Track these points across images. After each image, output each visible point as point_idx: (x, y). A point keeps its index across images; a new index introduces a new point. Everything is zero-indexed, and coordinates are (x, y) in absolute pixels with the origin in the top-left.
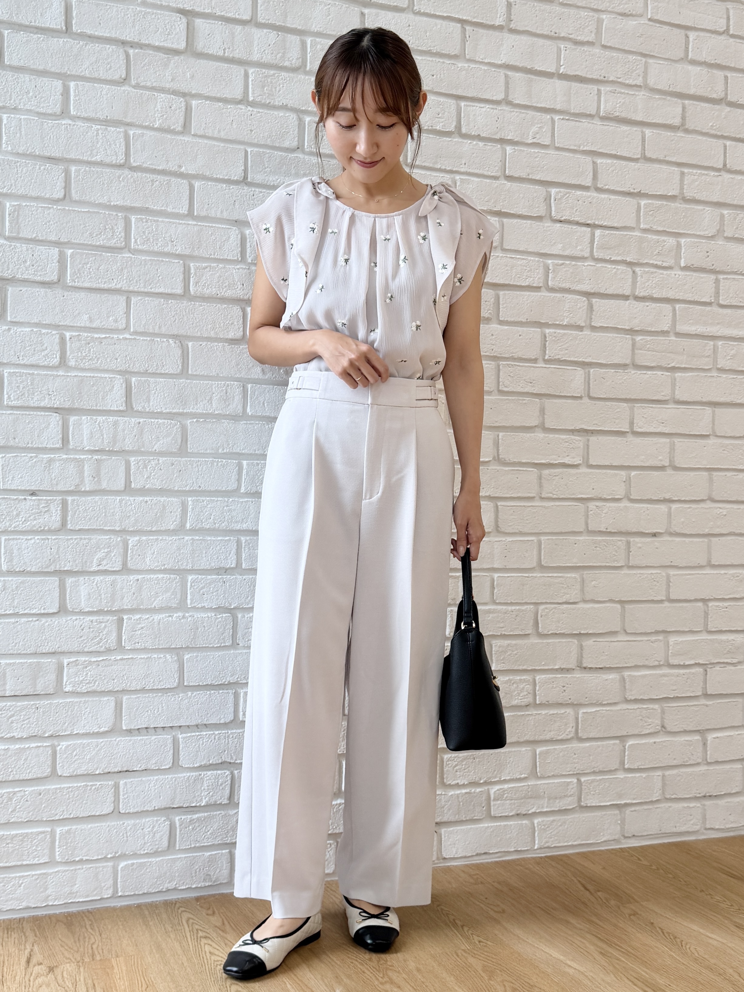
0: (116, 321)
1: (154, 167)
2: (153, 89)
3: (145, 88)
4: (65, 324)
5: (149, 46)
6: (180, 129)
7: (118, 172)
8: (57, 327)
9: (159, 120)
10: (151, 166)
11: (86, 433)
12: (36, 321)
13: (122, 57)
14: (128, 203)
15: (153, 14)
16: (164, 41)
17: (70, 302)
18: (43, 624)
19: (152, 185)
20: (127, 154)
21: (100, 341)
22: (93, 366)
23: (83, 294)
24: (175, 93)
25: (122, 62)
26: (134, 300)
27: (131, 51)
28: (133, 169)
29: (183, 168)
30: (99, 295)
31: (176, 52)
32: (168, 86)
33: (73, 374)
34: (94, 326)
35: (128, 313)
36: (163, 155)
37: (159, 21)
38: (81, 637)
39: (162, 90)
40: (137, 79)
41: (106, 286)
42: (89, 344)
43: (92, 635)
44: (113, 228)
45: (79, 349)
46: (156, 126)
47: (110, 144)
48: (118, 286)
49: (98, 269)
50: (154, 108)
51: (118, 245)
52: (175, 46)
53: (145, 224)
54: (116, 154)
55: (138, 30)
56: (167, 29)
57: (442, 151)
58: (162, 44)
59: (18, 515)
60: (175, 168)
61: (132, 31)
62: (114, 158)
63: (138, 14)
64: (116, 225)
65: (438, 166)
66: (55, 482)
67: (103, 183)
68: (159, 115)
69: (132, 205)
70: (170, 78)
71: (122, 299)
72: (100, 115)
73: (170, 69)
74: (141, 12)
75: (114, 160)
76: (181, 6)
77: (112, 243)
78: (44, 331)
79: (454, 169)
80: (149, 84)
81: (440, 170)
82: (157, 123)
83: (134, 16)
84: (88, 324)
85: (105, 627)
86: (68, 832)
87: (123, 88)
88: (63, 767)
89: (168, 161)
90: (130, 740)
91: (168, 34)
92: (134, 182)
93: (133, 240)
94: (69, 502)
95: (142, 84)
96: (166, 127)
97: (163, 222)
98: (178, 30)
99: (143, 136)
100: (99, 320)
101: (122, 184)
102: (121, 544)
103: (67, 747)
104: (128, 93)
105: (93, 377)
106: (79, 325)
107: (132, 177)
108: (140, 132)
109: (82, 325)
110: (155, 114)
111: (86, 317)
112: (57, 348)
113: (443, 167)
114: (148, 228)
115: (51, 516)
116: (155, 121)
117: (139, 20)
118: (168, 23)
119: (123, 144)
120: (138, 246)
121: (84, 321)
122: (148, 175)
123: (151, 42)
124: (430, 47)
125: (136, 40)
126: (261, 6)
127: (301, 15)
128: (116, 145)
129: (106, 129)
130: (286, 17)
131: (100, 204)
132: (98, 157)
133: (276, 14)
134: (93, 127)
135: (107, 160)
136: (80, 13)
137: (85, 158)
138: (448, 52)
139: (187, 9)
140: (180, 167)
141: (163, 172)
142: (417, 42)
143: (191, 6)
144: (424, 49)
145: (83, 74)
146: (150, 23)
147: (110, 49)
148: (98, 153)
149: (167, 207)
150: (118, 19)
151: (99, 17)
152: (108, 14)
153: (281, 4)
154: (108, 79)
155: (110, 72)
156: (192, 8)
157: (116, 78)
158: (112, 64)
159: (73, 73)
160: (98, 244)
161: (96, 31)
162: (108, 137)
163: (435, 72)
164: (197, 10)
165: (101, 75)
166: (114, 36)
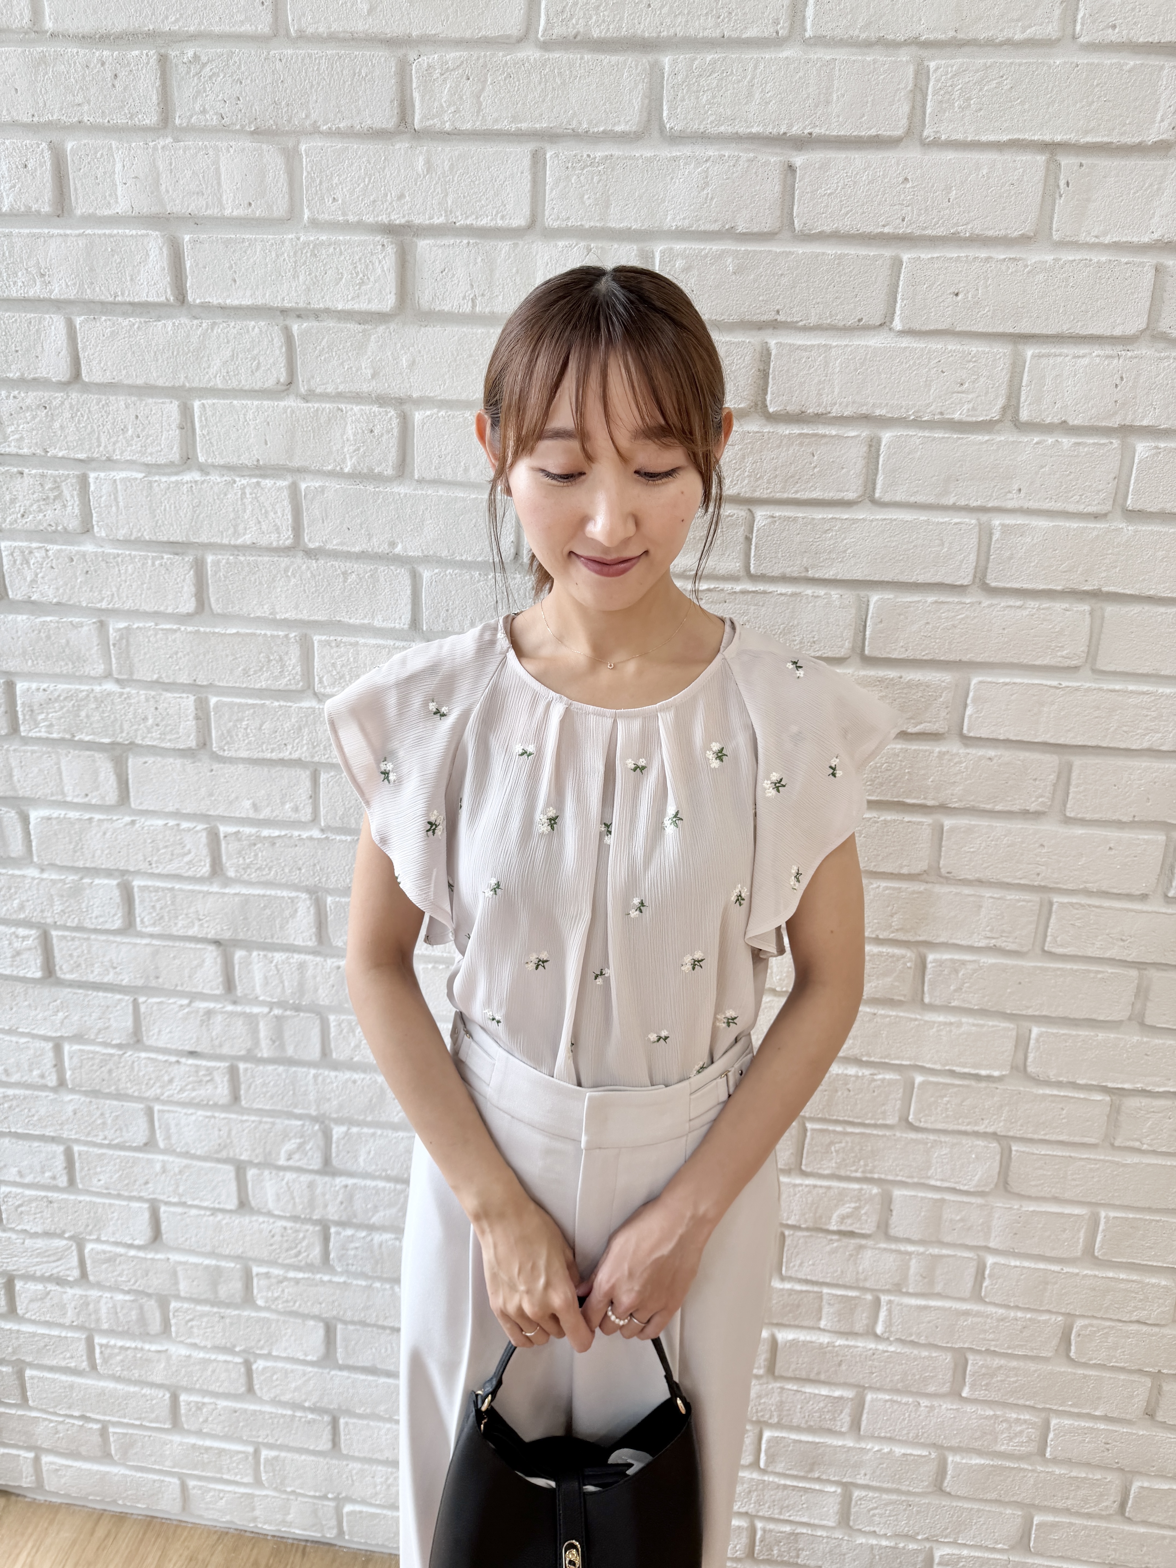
0: (296, 809)
1: (345, 548)
2: (340, 396)
3: (325, 397)
4: (217, 813)
5: (328, 312)
6: (389, 472)
7: (284, 561)
8: (204, 817)
9: (351, 457)
10: (340, 548)
11: (258, 977)
12: (170, 809)
13: (278, 340)
14: (305, 616)
15: (330, 245)
16: (353, 299)
17: (222, 780)
18: (219, 1222)
19: (345, 581)
20: (297, 528)
21: (272, 841)
22: (263, 879)
23: (241, 768)
24: (382, 400)
25: (277, 352)
26: (323, 777)
27: (295, 328)
28: (310, 554)
29: (400, 547)
30: (266, 769)
31: (381, 317)
32: (365, 388)
33: (233, 891)
34: (261, 817)
35: (314, 796)
36: (361, 524)
37: (342, 258)
38: (271, 1245)
39: (358, 398)
40: (309, 381)
41: (274, 756)
42: (255, 845)
43: (285, 1245)
44: (281, 659)
45: (239, 852)
46: (346, 470)
47: (266, 512)
48: (295, 756)
49: (260, 729)
50: (342, 435)
51: (293, 687)
52: (374, 307)
53: (335, 649)
54: (277, 529)
55: (304, 283)
56: (357, 274)
57: (961, 466)
58: (349, 306)
59: (171, 1081)
60: (384, 548)
61: (294, 285)
62: (274, 536)
63: (301, 249)
64: (287, 653)
65: (950, 500)
66: (217, 1043)
67: (260, 583)
68: (352, 448)
69: (312, 618)
70: (369, 372)
71: (304, 776)
72: (246, 459)
73: (369, 353)
74: (306, 244)
75: (273, 539)
76: (384, 219)
77: (282, 684)
78: (185, 825)
79: (990, 505)
80: (330, 389)
81: (955, 508)
82: (349, 464)
83: (295, 253)
84: (252, 814)
85: (304, 1238)
86: (276, 1458)
87: (282, 404)
88: (261, 1389)
89: (370, 536)
90: (348, 1378)
91: (362, 283)
92: (313, 576)
93: (317, 679)
94: (241, 1071)
95: (318, 391)
96: (365, 471)
97: (365, 645)
98: (379, 271)
99: (323, 492)
100: (269, 808)
101: (293, 581)
102: (320, 1134)
103: (265, 1369)
104: (293, 412)
105: (264, 896)
106: (237, 815)
107: (308, 568)
108: (317, 485)
109: (243, 815)
110: (343, 447)
111: (247, 804)
112: (205, 852)
113: (963, 503)
114: (340, 657)
115: (216, 1088)
116: (344, 460)
117: (305, 263)
118: (360, 259)
119: (288, 510)
120: (325, 688)
121: (245, 808)
122: (336, 564)
123: (329, 304)
124: (957, 225)
125: (301, 305)
126: (552, 190)
127: (641, 197)
128: (276, 513)
129: (258, 483)
130: (607, 207)
131: (258, 619)
132: (247, 536)
133: (584, 203)
134: (235, 482)
135: (264, 541)
136: (197, 265)
137: (225, 541)
138: (1003, 233)
139: (397, 222)
140: (393, 544)
141: (362, 556)
142: (922, 218)
143: (404, 216)
144: (940, 231)
145: (212, 384)
146: (325, 265)
147: (257, 329)
148: (245, 529)
149: (373, 618)
150: (266, 265)
151: (231, 267)
152: (248, 259)
153: (596, 179)
154: (257, 388)
155: (257, 374)
156: (406, 218)
157: (270, 383)
158: (261, 359)
159: (195, 384)
160: (258, 686)
161: (228, 296)
162: (262, 499)
163: (962, 285)
164: (417, 222)
165: (243, 382)
166: (260, 301)
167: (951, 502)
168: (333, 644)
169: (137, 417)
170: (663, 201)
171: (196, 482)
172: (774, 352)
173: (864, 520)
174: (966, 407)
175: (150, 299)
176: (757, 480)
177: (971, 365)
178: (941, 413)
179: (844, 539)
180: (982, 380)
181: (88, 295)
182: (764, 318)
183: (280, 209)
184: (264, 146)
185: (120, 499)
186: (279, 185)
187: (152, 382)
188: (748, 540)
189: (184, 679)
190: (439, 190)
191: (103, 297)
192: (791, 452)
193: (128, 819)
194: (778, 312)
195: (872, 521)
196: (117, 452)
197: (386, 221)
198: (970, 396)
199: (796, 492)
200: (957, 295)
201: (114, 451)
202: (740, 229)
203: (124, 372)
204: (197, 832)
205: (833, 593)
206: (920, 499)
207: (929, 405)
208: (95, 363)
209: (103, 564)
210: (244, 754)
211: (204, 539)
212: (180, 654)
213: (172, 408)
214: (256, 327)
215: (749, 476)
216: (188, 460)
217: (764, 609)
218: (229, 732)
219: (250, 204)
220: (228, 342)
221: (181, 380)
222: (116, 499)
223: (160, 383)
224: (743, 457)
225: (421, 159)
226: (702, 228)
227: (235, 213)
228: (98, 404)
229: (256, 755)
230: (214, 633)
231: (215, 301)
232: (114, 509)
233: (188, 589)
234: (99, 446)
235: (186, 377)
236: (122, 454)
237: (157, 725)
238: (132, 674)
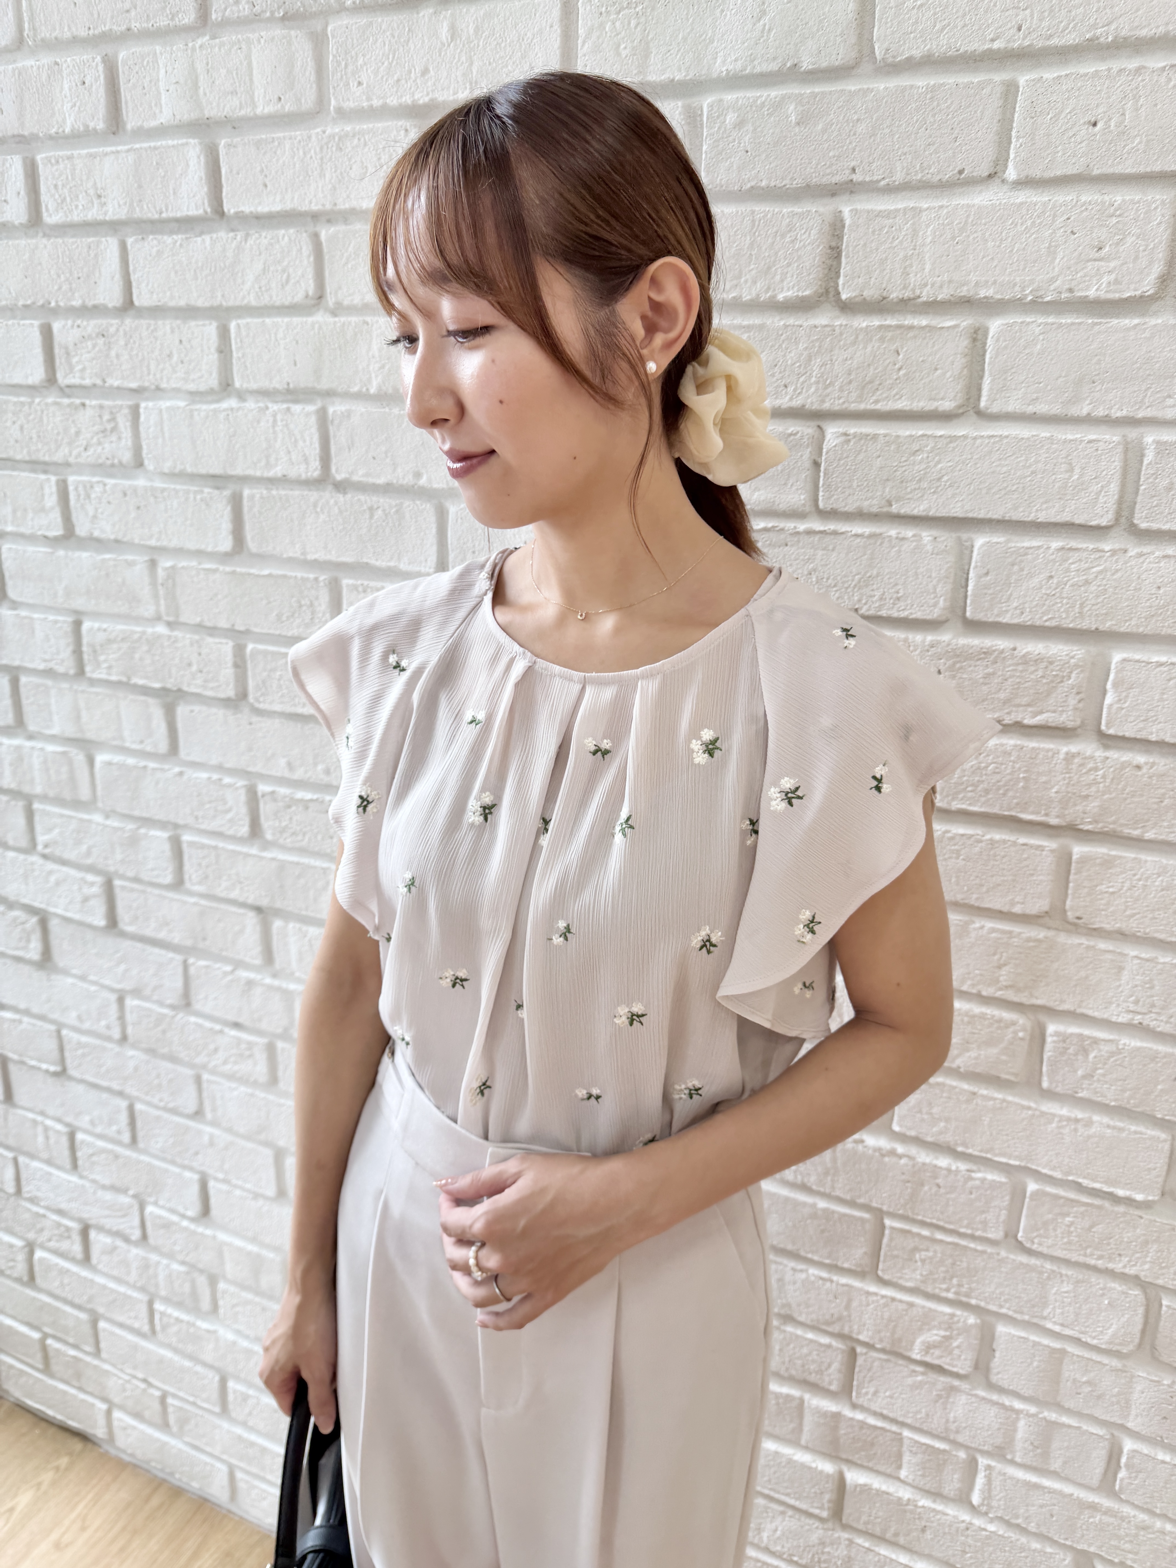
1: (371, 480)
2: (366, 308)
3: (351, 309)
4: (255, 770)
7: (313, 495)
8: (244, 773)
9: (377, 376)
10: (366, 480)
11: (294, 951)
12: (214, 762)
13: (307, 249)
14: (333, 557)
15: (354, 136)
17: (260, 734)
18: (260, 1208)
19: (371, 518)
20: (325, 458)
21: (306, 804)
22: (298, 845)
23: (277, 722)
25: (305, 262)
27: (323, 234)
28: (338, 486)
29: (423, 477)
30: (299, 725)
33: (271, 856)
34: (296, 777)
36: (386, 453)
37: (366, 150)
40: (337, 293)
42: (290, 807)
44: (312, 605)
45: (276, 814)
46: (372, 391)
47: (296, 441)
50: (367, 352)
54: (306, 459)
55: (330, 182)
56: (381, 166)
57: (1099, 362)
59: (216, 1051)
60: (409, 480)
61: (320, 185)
62: (303, 467)
63: (327, 144)
64: (317, 598)
65: (1084, 410)
66: (256, 1016)
67: (292, 520)
68: (377, 366)
69: (340, 560)
72: (277, 384)
74: (332, 137)
75: (302, 471)
76: (407, 99)
78: (227, 780)
79: (1140, 415)
80: (356, 300)
81: (1089, 420)
82: (374, 385)
83: (321, 148)
84: (287, 774)
87: (310, 320)
89: (394, 466)
92: (341, 512)
94: (279, 1050)
95: (344, 304)
96: (386, 392)
99: (349, 416)
100: (303, 769)
101: (322, 517)
104: (320, 328)
105: (298, 864)
106: (274, 773)
107: (336, 503)
108: (344, 409)
109: (279, 774)
110: (368, 365)
111: (283, 762)
112: (243, 810)
113: (1101, 412)
115: (256, 1064)
116: (369, 380)
117: (331, 159)
118: (384, 149)
119: (316, 437)
121: (279, 768)
122: (363, 498)
123: (354, 204)
124: (1095, 26)
125: (328, 207)
126: (584, 42)
127: (685, 39)
128: (305, 441)
129: (288, 409)
130: (647, 56)
131: (291, 560)
132: (279, 468)
133: (619, 54)
134: (267, 408)
135: (293, 473)
136: (231, 171)
137: (258, 474)
138: (1162, 30)
139: (421, 102)
140: (418, 475)
141: (388, 489)
142: (1045, 24)
143: (428, 94)
144: (1071, 39)
145: (245, 302)
146: (350, 160)
147: (286, 238)
148: (277, 459)
149: (399, 559)
150: (294, 165)
151: (262, 171)
152: (278, 160)
153: (633, 23)
154: (287, 303)
155: (288, 288)
156: (430, 96)
157: (299, 297)
158: (291, 270)
159: (231, 303)
160: (290, 634)
161: (260, 203)
162: (292, 426)
163: (1101, 110)
164: (441, 99)
165: (274, 298)
166: (288, 206)
167: (1085, 412)
168: (360, 589)
169: (181, 341)
170: (712, 41)
171: (232, 409)
172: (848, 222)
173: (965, 437)
174: (1105, 279)
175: (190, 213)
176: (826, 388)
177: (1114, 220)
178: (1071, 290)
179: (939, 462)
180: (1130, 240)
181: (138, 214)
182: (836, 179)
183: (308, 101)
184: (293, 33)
185: (166, 429)
186: (307, 74)
187: (193, 303)
188: (817, 464)
189: (223, 624)
190: (463, 58)
191: (150, 215)
192: (869, 349)
193: (177, 770)
194: (854, 170)
195: (975, 438)
196: (165, 380)
197: (409, 102)
198: (1112, 265)
199: (876, 402)
200: (1095, 124)
201: (162, 379)
202: (806, 65)
203: (168, 294)
204: (237, 789)
205: (924, 534)
206: (1042, 408)
207: (1053, 280)
208: (144, 285)
209: (152, 500)
210: (277, 708)
211: (238, 471)
212: (220, 597)
213: (211, 329)
214: (285, 235)
215: (817, 382)
216: (226, 387)
217: (835, 554)
218: (264, 682)
219: (280, 99)
220: (260, 254)
221: (218, 300)
222: (162, 430)
223: (200, 303)
224: (810, 358)
225: (445, 24)
226: (758, 70)
227: (266, 111)
228: (147, 329)
229: (289, 709)
230: (249, 574)
231: (247, 209)
232: (160, 441)
233: (226, 525)
234: (149, 374)
235: (223, 296)
236: (168, 381)
237: (201, 671)
238: (177, 616)
